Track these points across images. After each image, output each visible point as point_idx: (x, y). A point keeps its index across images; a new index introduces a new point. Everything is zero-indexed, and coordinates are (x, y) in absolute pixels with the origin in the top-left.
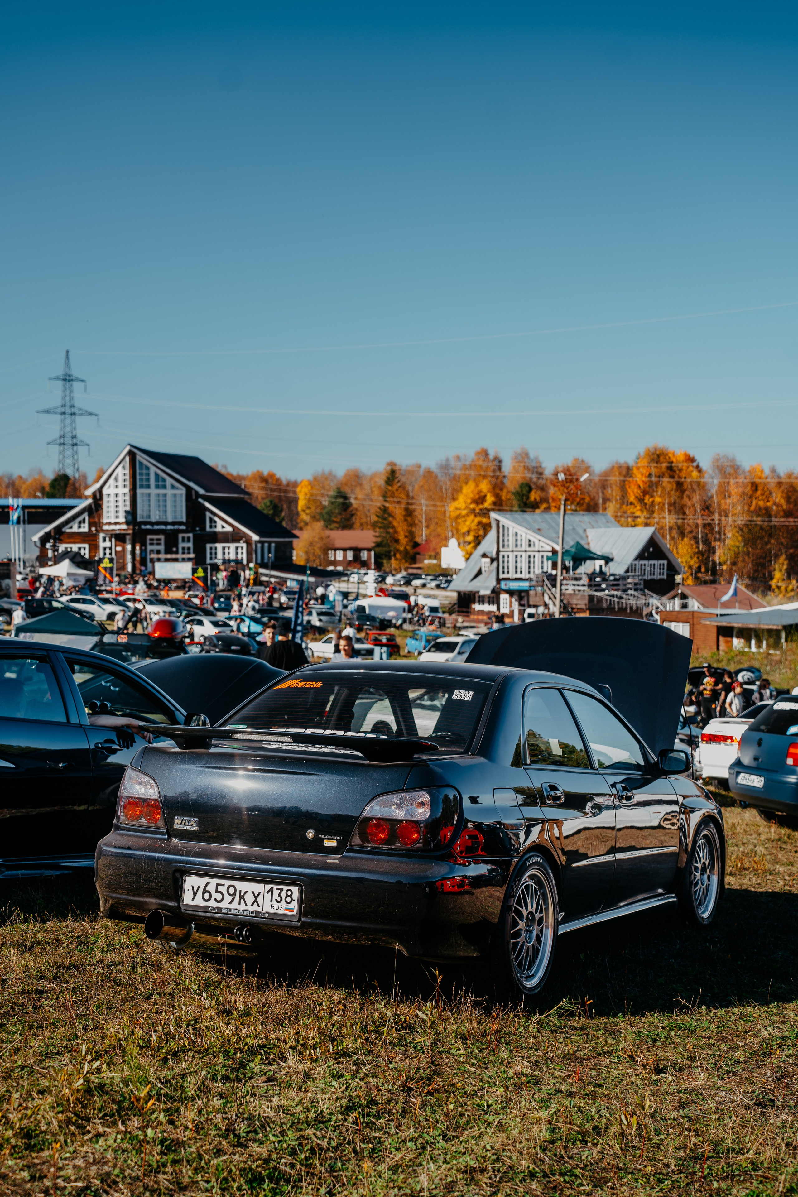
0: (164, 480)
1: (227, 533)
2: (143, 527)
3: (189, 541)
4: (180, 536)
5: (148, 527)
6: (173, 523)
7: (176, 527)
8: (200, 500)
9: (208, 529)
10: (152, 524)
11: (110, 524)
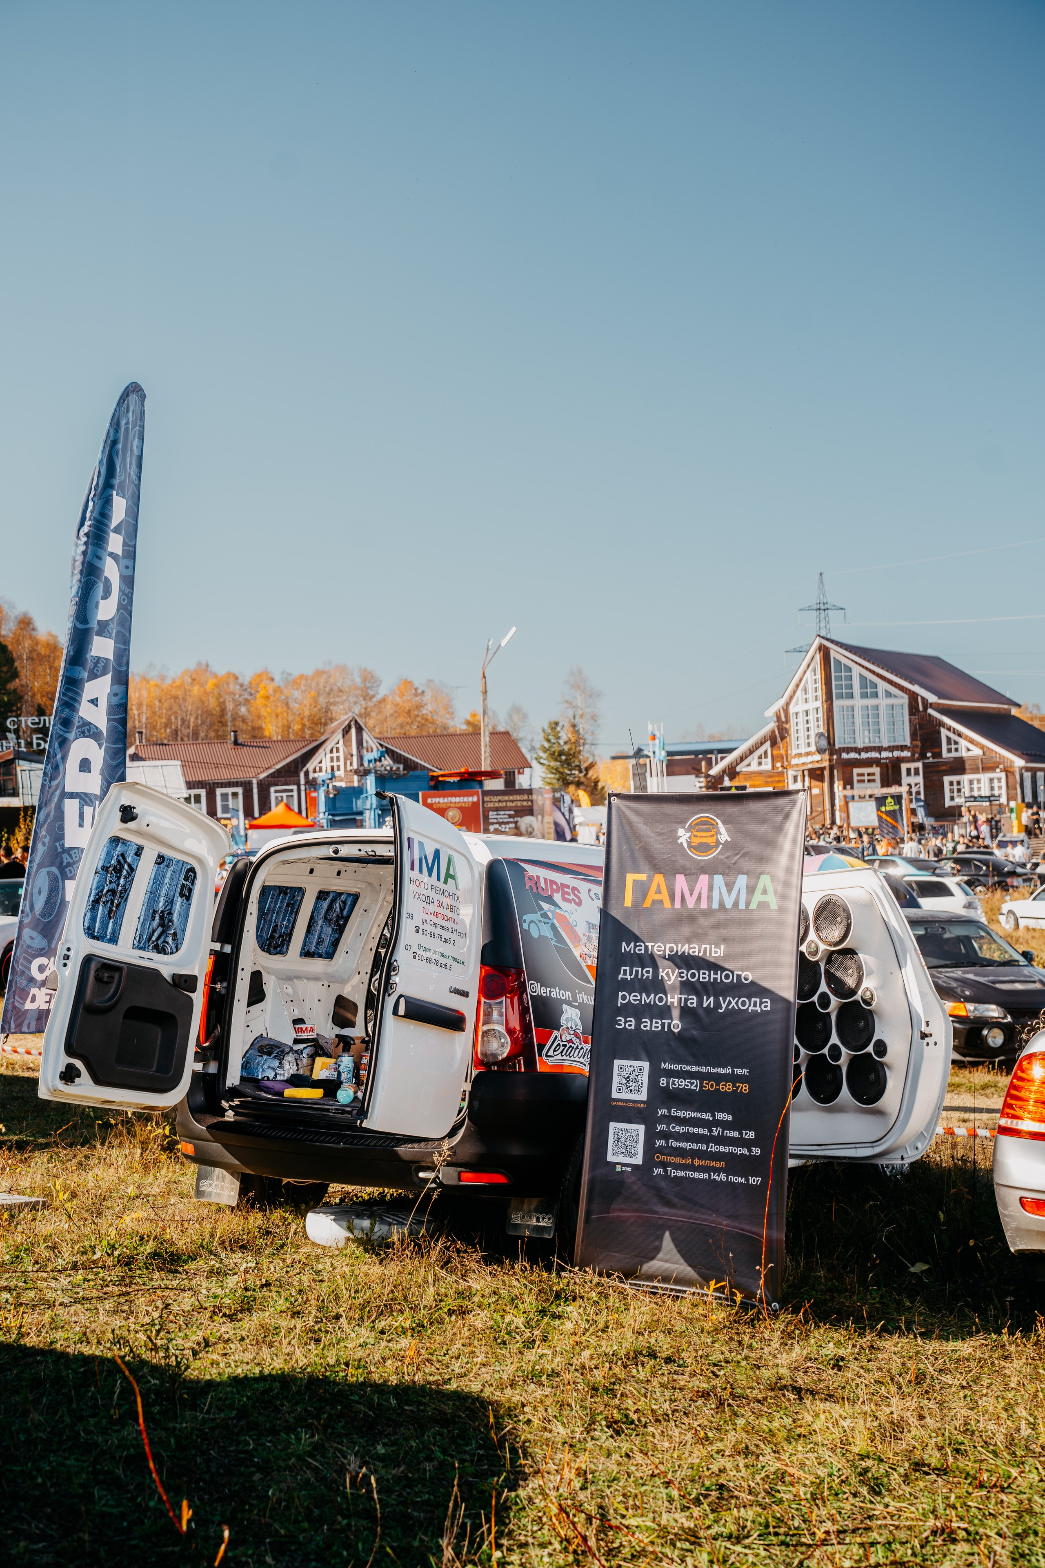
0: (875, 686)
1: (974, 759)
2: (844, 756)
3: (917, 772)
4: (904, 767)
5: (853, 755)
6: (891, 749)
7: (896, 754)
8: (930, 711)
9: (945, 754)
10: (858, 751)
11: (800, 755)
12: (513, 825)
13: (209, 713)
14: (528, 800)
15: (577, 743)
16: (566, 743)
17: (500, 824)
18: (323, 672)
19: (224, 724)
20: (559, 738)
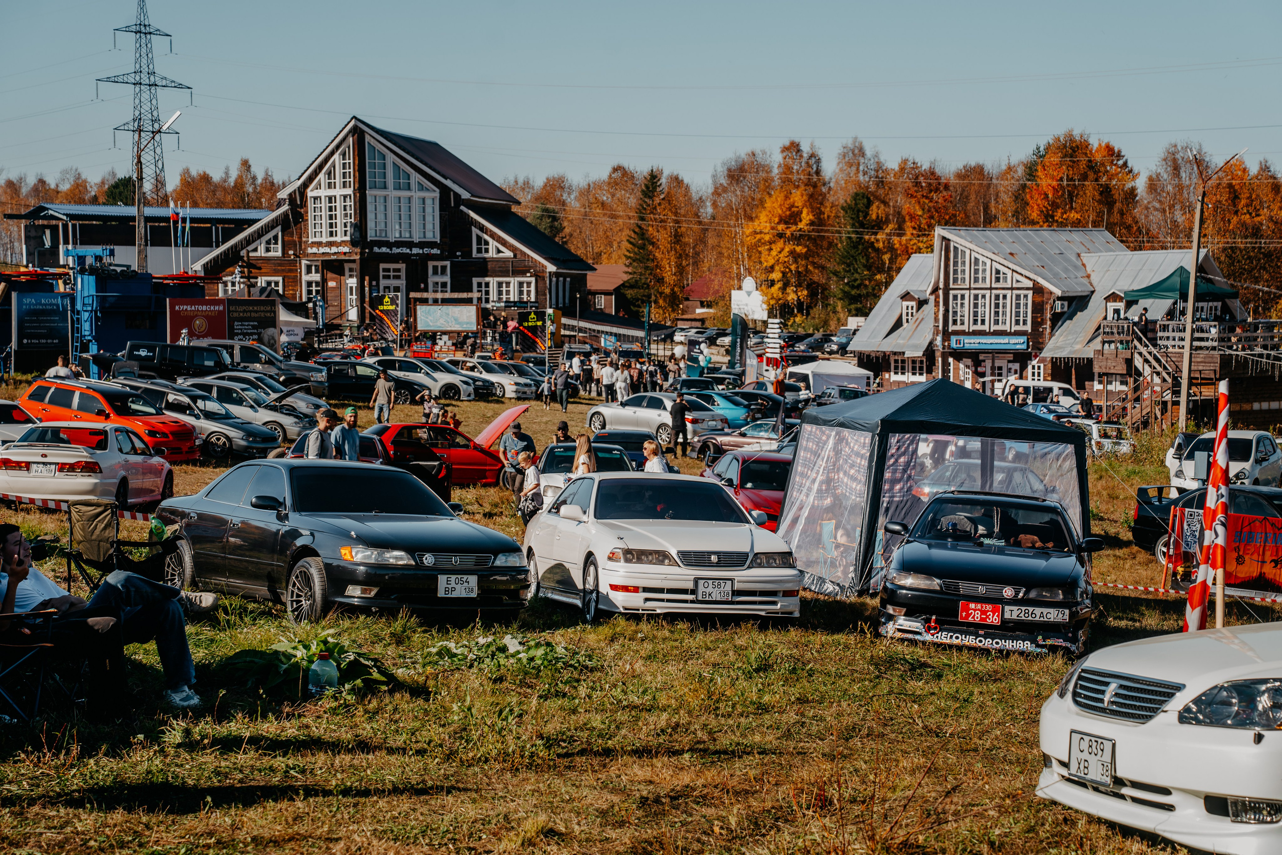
0: (407, 176)
1: (505, 261)
2: (376, 250)
3: (444, 272)
4: (431, 264)
5: (384, 250)
6: (421, 245)
7: (426, 251)
8: (462, 208)
9: (475, 254)
10: (389, 245)
11: (319, 244)
12: (256, 337)
14: (271, 312)
17: (245, 334)
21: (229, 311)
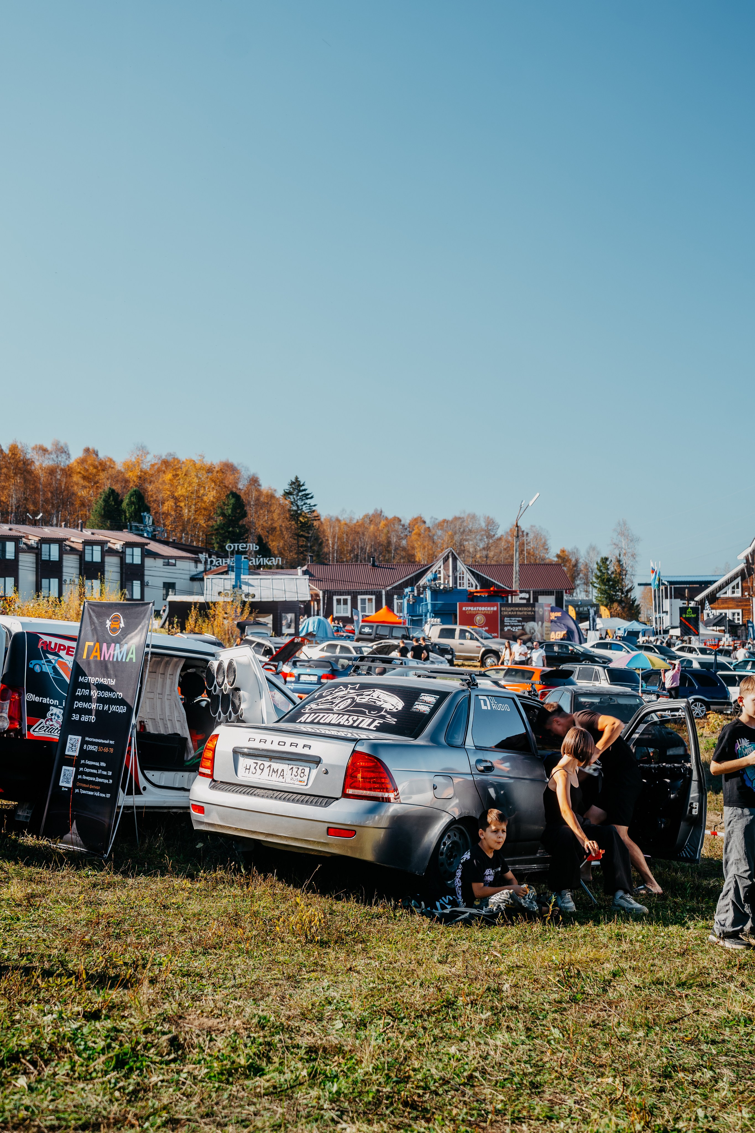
12: (520, 628)
13: (379, 544)
14: (532, 611)
15: (620, 574)
16: (612, 573)
17: (512, 626)
18: (460, 518)
19: (389, 552)
20: (608, 569)
21: (501, 611)
